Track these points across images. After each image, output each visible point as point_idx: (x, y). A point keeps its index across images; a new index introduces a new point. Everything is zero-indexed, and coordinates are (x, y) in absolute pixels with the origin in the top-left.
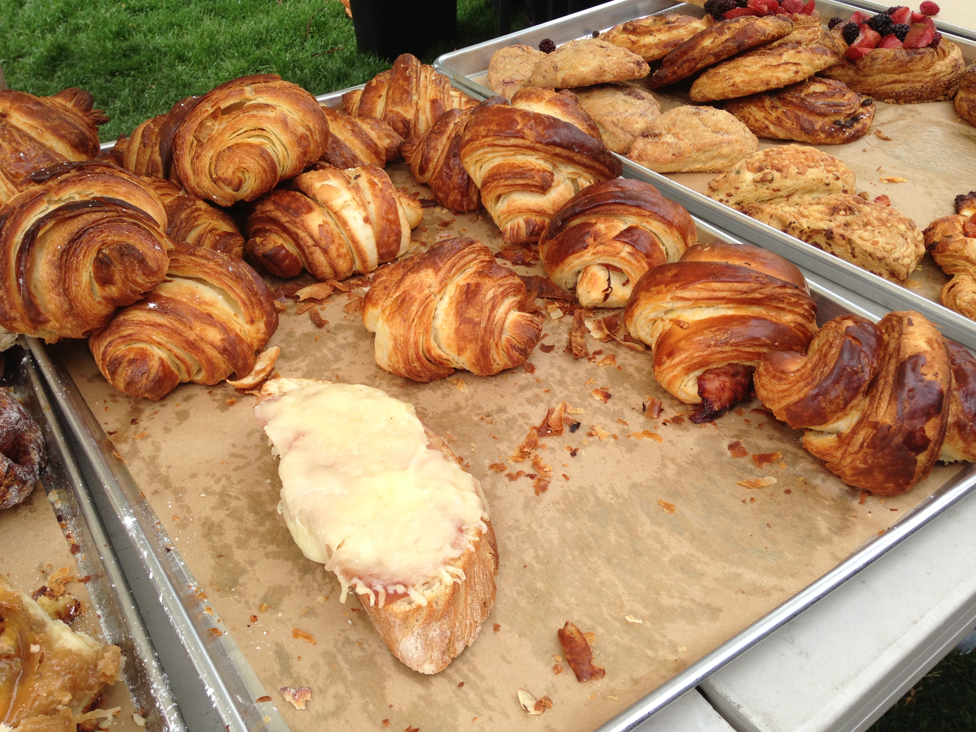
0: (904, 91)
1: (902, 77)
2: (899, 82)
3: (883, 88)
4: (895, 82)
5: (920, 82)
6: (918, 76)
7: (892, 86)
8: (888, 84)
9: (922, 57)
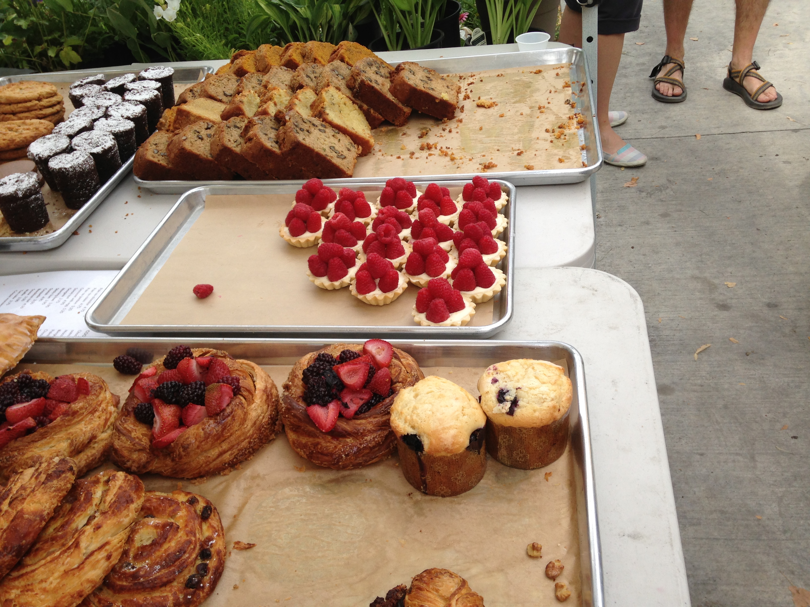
0: (235, 457)
1: (225, 446)
2: (225, 452)
3: (212, 466)
4: (221, 454)
5: (245, 439)
6: (240, 436)
7: (220, 459)
8: (214, 460)
9: (233, 417)
